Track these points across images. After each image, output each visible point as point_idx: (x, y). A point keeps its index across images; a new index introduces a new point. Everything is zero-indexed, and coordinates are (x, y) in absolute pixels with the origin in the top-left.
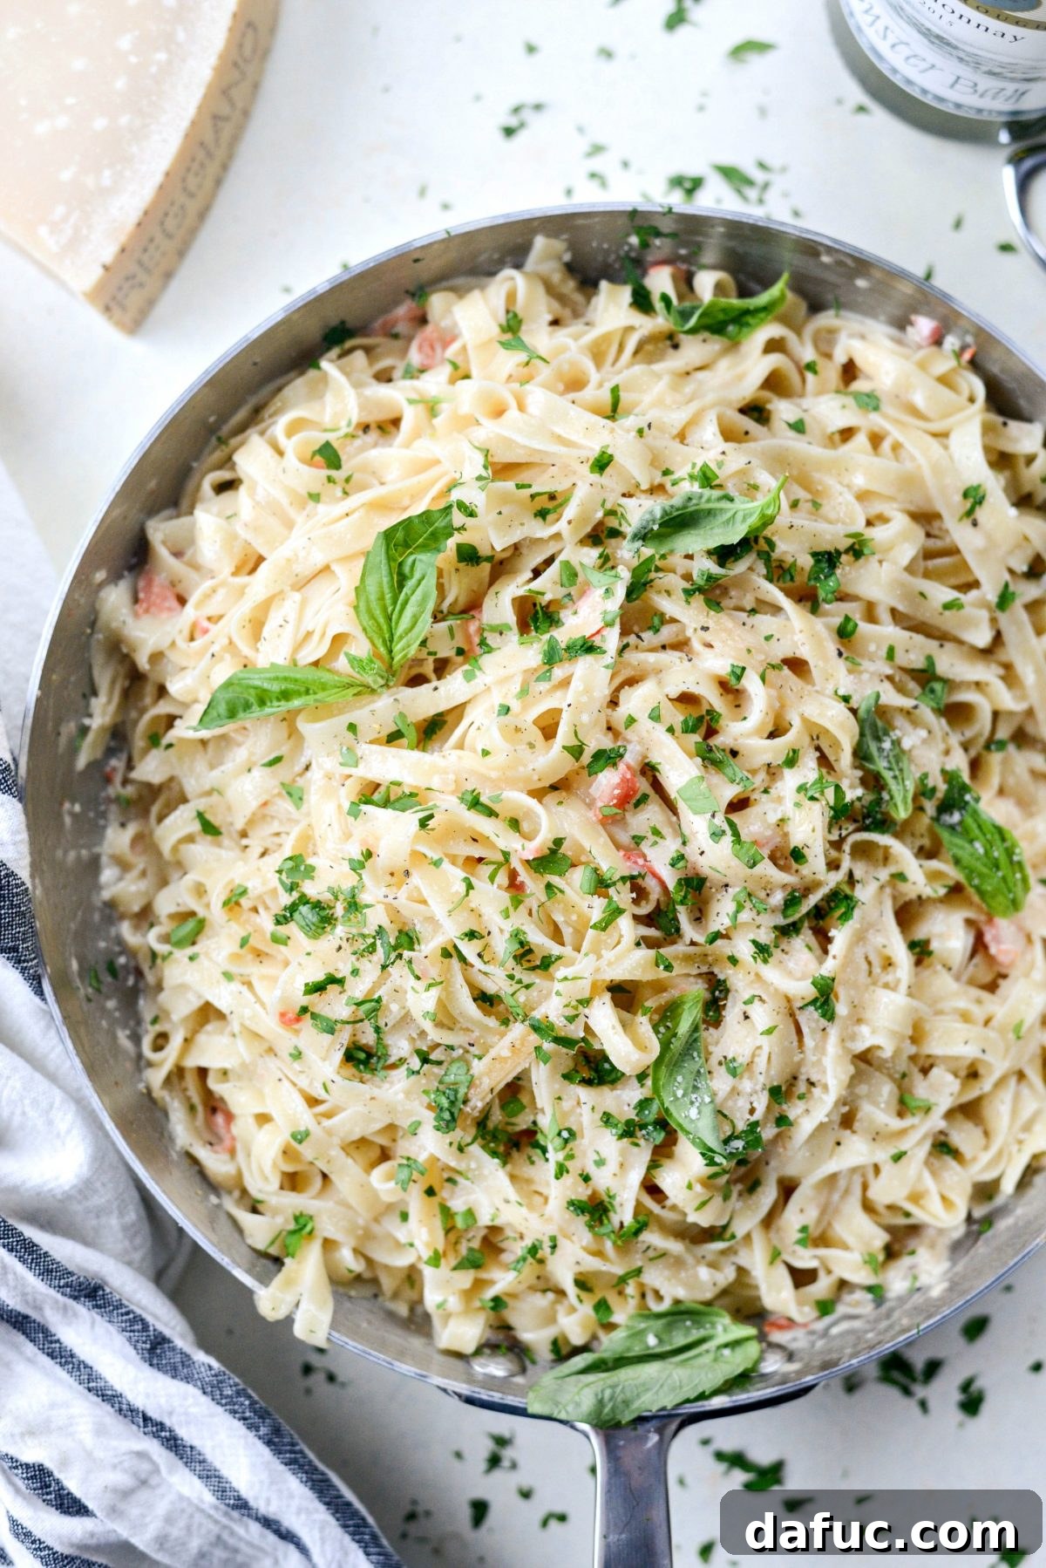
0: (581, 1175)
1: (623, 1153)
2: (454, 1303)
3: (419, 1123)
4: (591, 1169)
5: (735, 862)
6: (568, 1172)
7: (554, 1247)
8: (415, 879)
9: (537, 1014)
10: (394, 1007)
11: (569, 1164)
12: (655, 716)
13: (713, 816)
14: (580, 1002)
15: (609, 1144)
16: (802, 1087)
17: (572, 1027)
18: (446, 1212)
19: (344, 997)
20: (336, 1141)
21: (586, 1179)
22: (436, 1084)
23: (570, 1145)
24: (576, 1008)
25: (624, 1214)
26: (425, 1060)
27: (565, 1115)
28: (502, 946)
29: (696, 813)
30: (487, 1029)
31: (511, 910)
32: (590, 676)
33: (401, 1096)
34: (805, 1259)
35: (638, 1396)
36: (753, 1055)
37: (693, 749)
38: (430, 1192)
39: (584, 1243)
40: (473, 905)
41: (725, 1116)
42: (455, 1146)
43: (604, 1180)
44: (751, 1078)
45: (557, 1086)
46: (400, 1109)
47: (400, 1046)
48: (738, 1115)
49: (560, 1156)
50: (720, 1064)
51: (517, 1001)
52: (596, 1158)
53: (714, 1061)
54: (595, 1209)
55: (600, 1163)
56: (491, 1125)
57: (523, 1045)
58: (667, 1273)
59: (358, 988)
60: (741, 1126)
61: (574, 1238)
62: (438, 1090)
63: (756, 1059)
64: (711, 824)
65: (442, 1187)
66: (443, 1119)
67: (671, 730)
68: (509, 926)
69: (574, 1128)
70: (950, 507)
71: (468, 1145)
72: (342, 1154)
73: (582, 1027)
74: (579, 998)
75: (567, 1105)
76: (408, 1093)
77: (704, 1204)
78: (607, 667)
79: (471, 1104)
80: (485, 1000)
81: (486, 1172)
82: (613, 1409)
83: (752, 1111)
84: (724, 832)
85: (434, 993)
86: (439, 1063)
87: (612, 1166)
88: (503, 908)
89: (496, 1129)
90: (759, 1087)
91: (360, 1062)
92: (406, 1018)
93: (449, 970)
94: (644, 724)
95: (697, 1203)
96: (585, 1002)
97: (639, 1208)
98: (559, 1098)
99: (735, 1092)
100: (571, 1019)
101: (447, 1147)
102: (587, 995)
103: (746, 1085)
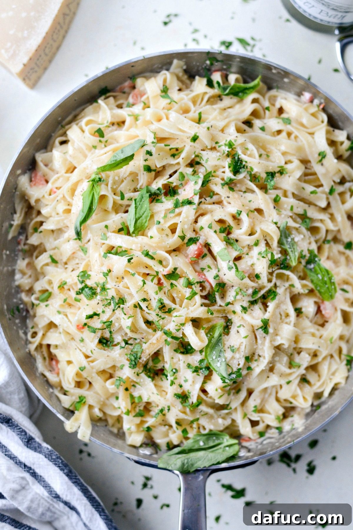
0: (179, 385)
1: (194, 378)
2: (133, 428)
3: (124, 365)
4: (183, 383)
5: (236, 278)
6: (174, 384)
7: (169, 410)
8: (126, 280)
9: (166, 328)
10: (117, 324)
11: (175, 381)
12: (210, 227)
13: (229, 262)
14: (181, 324)
15: (189, 374)
16: (256, 357)
17: (178, 333)
18: (132, 397)
19: (99, 320)
20: (95, 370)
21: (181, 386)
22: (130, 352)
23: (176, 374)
24: (179, 326)
25: (194, 399)
26: (127, 343)
27: (174, 364)
28: (155, 304)
29: (223, 260)
30: (148, 333)
31: (158, 291)
32: (188, 212)
33: (118, 355)
34: (255, 417)
35: (196, 462)
36: (240, 345)
37: (223, 238)
38: (127, 389)
39: (179, 409)
40: (145, 290)
41: (230, 366)
42: (136, 373)
43: (187, 387)
44: (239, 353)
45: (172, 354)
46: (117, 360)
47: (118, 338)
48: (234, 366)
49: (172, 378)
50: (228, 348)
51: (159, 324)
52: (185, 379)
53: (226, 347)
54: (183, 397)
55: (186, 381)
56: (148, 367)
57: (160, 339)
58: (207, 420)
59: (104, 317)
60: (235, 370)
61: (176, 407)
62: (131, 354)
63: (241, 347)
64: (228, 265)
65: (131, 388)
66: (132, 364)
67: (215, 232)
68: (157, 297)
69: (177, 368)
70: (314, 158)
71: (140, 373)
72: (97, 375)
73: (181, 333)
75: (175, 360)
76: (120, 355)
77: (221, 396)
78: (194, 209)
79: (142, 359)
80: (148, 323)
81: (146, 383)
82: (187, 467)
83: (239, 365)
84: (233, 267)
85: (131, 320)
86: (131, 344)
87: (190, 382)
88: (156, 291)
89: (150, 368)
90: (241, 356)
91: (104, 343)
92: (121, 328)
93: (136, 312)
94: (206, 230)
95: (219, 396)
96: (183, 325)
97: (199, 397)
98: (173, 358)
99: (233, 358)
100: (178, 330)
101: (133, 374)
102: (183, 322)
103: (237, 356)
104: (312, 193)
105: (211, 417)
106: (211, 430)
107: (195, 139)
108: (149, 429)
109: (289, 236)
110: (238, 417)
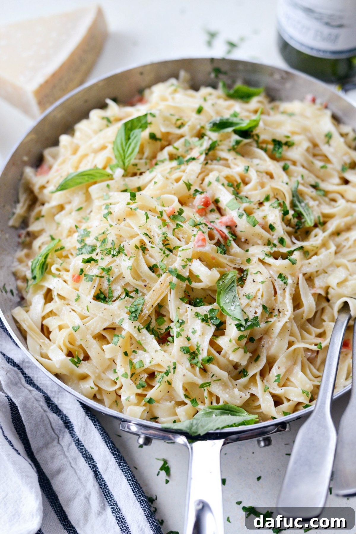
0: (186, 338)
1: (203, 328)
2: (133, 398)
3: (123, 319)
4: (191, 335)
5: (248, 225)
6: (181, 335)
7: (175, 368)
8: (128, 220)
9: (172, 267)
10: (116, 270)
11: (182, 333)
12: (218, 180)
13: (239, 209)
14: (188, 259)
15: (198, 325)
16: (276, 312)
17: (184, 270)
18: (131, 363)
19: (97, 267)
20: (90, 332)
21: (189, 339)
22: (131, 305)
23: (182, 326)
24: (186, 262)
25: (203, 355)
26: (127, 295)
27: (181, 315)
28: (158, 240)
29: (232, 210)
30: (151, 278)
31: (162, 226)
32: (195, 168)
33: (116, 308)
34: (278, 391)
35: (207, 424)
36: (256, 293)
37: (231, 191)
38: (126, 354)
39: (187, 367)
40: (148, 227)
41: (245, 313)
42: (137, 328)
43: (195, 339)
44: (256, 301)
45: (178, 303)
46: (116, 313)
47: (118, 290)
48: (250, 314)
49: (178, 330)
50: (244, 296)
51: (163, 263)
52: (193, 330)
53: (241, 295)
54: (192, 354)
55: (194, 332)
56: (151, 327)
57: (164, 282)
58: (221, 387)
59: (103, 264)
60: (251, 317)
61: (183, 365)
62: (131, 307)
63: (258, 294)
64: (238, 212)
65: (131, 354)
66: (132, 316)
67: (223, 185)
68: (160, 232)
69: (184, 320)
70: (320, 140)
71: (142, 329)
72: (92, 339)
73: (188, 271)
74: (187, 258)
75: (181, 311)
76: (119, 308)
77: (237, 349)
78: (200, 164)
79: (144, 312)
80: (153, 268)
81: (149, 341)
82: (197, 428)
83: (256, 313)
84: (243, 214)
85: (132, 260)
86: (132, 297)
87: (199, 333)
88: (159, 225)
89: (153, 329)
90: (258, 304)
91: (102, 299)
92: (121, 276)
93: (137, 254)
94: (215, 183)
95: (233, 349)
96: (190, 260)
97: (209, 352)
98: (179, 308)
99: (248, 305)
100: (184, 267)
101: (133, 328)
102: (190, 257)
103: (254, 303)
104: (322, 167)
105: (225, 386)
106: (226, 403)
107: (200, 111)
108: (150, 401)
109: (303, 202)
110: (258, 390)
